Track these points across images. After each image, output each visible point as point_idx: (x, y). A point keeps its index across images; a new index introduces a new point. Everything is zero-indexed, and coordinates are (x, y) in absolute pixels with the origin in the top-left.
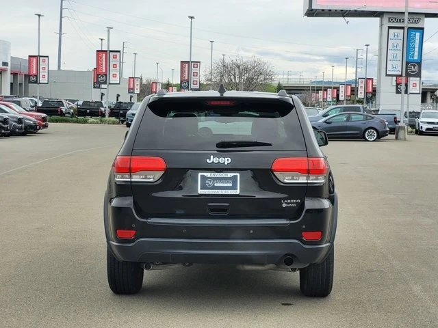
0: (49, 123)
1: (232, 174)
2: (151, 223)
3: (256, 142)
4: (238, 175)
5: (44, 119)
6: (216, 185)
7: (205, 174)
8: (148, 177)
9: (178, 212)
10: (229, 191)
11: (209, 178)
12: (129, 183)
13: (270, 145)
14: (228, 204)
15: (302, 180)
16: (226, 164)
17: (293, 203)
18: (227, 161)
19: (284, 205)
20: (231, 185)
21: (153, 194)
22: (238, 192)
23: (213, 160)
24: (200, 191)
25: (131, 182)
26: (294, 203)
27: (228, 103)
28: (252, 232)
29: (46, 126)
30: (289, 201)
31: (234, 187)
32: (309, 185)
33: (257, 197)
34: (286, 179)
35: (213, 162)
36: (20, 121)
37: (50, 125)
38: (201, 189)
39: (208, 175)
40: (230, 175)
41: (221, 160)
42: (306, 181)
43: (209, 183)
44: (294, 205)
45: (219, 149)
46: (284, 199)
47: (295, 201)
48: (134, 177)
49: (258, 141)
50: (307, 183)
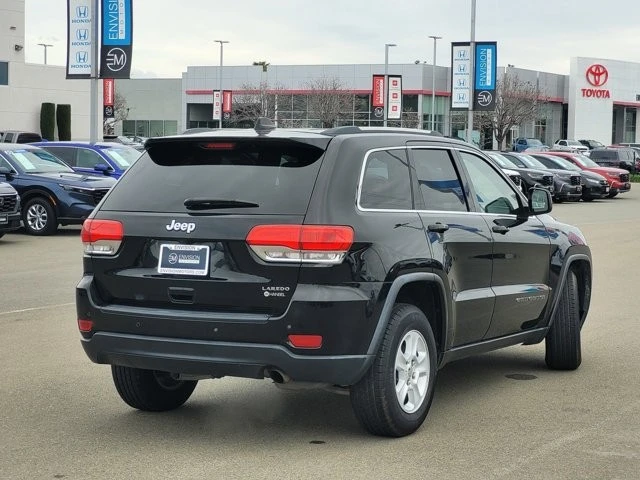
0: (632, 184)
1: (201, 247)
3: (234, 202)
4: (207, 247)
5: (623, 178)
6: (180, 261)
7: (169, 246)
10: (195, 270)
11: (174, 251)
12: (91, 256)
13: (256, 206)
14: (191, 289)
15: (294, 257)
16: (188, 231)
17: (278, 291)
18: (190, 227)
19: (267, 294)
20: (198, 262)
21: (119, 274)
22: (204, 272)
23: (174, 226)
24: (161, 270)
25: (92, 254)
26: (280, 292)
27: (230, 146)
28: (216, 330)
29: (626, 188)
30: (273, 288)
31: (201, 266)
32: (304, 266)
34: (271, 255)
35: (173, 229)
36: (574, 180)
37: (634, 185)
38: (162, 266)
39: (172, 247)
40: (197, 248)
41: (182, 226)
42: (299, 260)
43: (173, 259)
44: (281, 294)
45: (190, 211)
46: (266, 285)
47: (282, 289)
49: (237, 200)
50: (301, 263)
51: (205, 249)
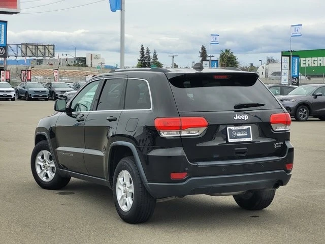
1: (247, 127)
2: (200, 165)
3: (258, 104)
4: (250, 127)
6: (238, 135)
7: (231, 128)
8: (191, 132)
9: (215, 157)
10: (246, 139)
11: (234, 130)
12: (180, 138)
13: (263, 105)
14: (246, 148)
16: (246, 119)
18: (246, 117)
19: (275, 147)
20: (247, 134)
21: (197, 145)
22: (251, 139)
23: (237, 117)
24: (230, 140)
25: (181, 136)
27: (226, 77)
30: (278, 144)
31: (249, 136)
33: (261, 142)
35: (238, 119)
38: (230, 138)
39: (233, 128)
40: (245, 127)
41: (242, 117)
42: (285, 129)
43: (234, 134)
44: (280, 146)
45: (236, 110)
47: (280, 143)
48: (183, 132)
50: (286, 131)
51: (249, 128)
